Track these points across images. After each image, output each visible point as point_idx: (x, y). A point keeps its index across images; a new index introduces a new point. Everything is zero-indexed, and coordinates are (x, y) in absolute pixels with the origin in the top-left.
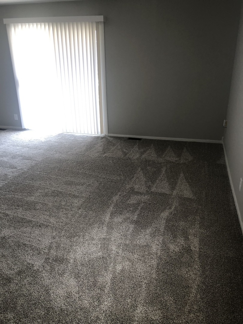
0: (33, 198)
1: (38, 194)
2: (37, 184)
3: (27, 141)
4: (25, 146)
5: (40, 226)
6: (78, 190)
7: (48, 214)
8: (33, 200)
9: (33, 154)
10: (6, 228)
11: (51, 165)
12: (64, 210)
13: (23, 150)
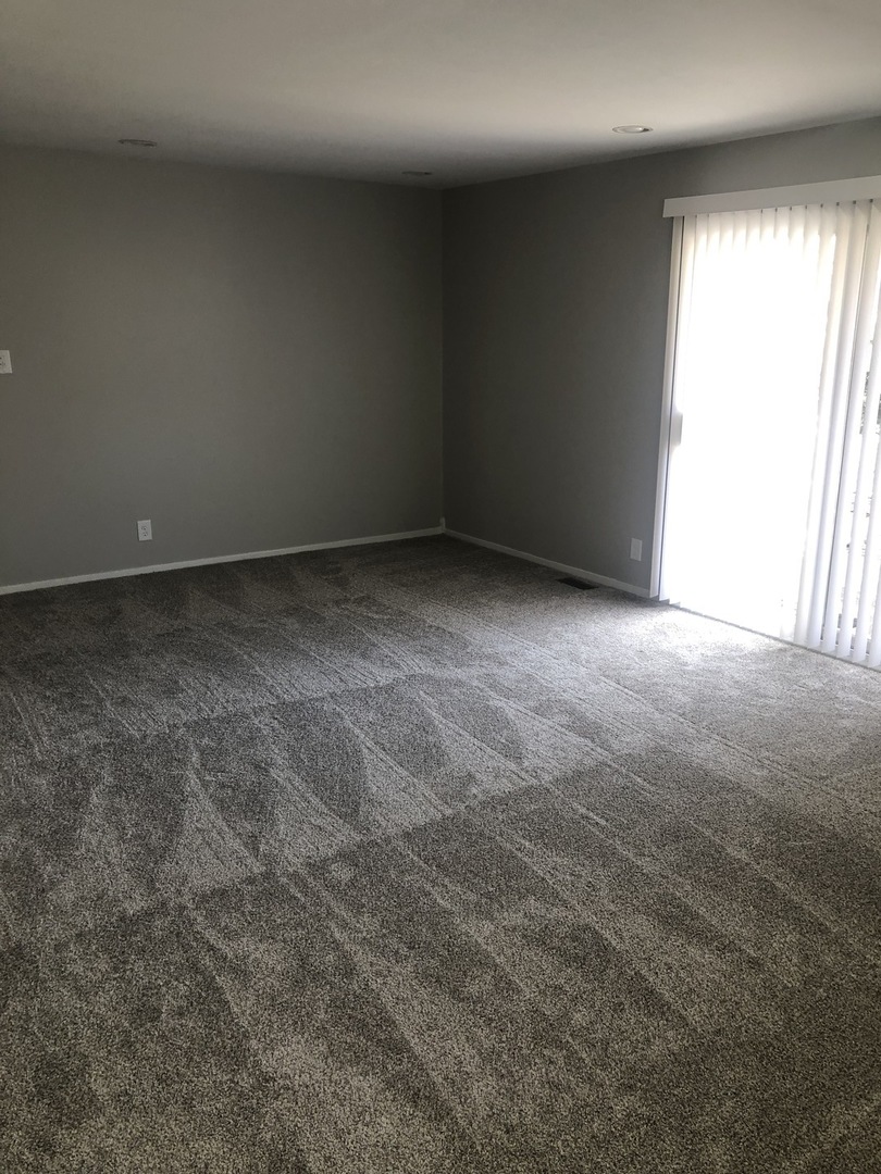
0: (488, 927)
1: (518, 919)
2: (543, 862)
3: (631, 653)
4: (611, 674)
5: (415, 1100)
6: (682, 974)
7: (487, 1044)
8: (479, 940)
9: (616, 714)
10: (306, 1035)
11: (653, 789)
12: (561, 1062)
13: (593, 688)
